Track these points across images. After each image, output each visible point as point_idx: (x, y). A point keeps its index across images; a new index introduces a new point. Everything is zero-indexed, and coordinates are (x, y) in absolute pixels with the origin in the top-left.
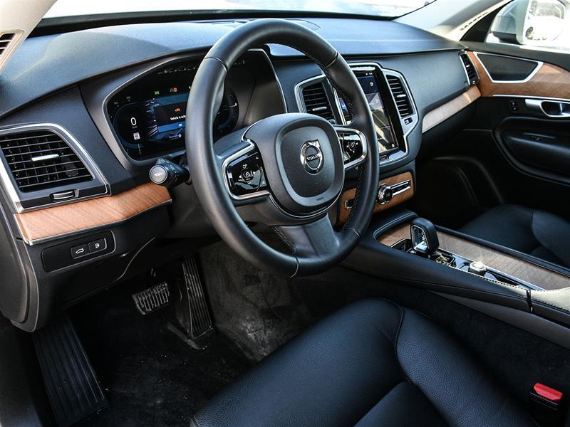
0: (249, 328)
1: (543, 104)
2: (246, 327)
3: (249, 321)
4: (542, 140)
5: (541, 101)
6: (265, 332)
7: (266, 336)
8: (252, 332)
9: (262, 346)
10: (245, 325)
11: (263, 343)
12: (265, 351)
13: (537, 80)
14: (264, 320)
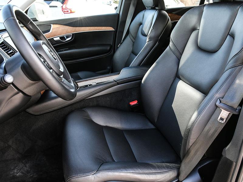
0: (16, 172)
1: (60, 38)
2: (14, 173)
3: (14, 169)
4: (65, 50)
5: (59, 37)
6: (26, 166)
7: (27, 167)
8: (19, 172)
9: (28, 173)
10: (12, 173)
11: (28, 172)
12: (30, 174)
13: (54, 31)
14: (22, 162)
